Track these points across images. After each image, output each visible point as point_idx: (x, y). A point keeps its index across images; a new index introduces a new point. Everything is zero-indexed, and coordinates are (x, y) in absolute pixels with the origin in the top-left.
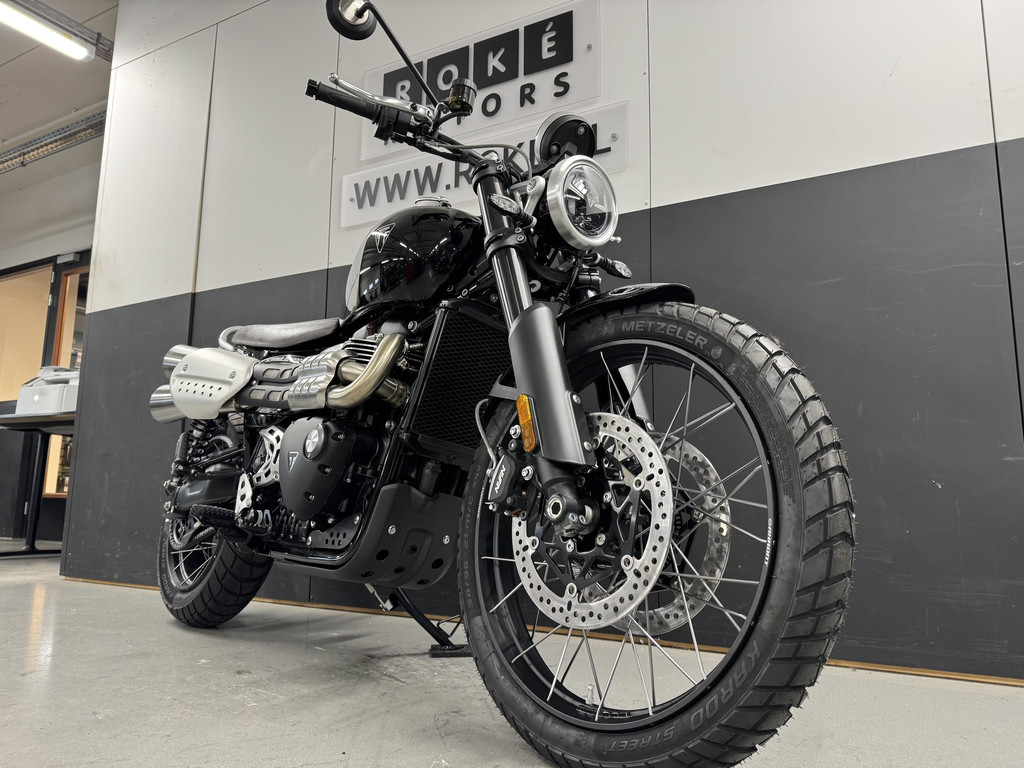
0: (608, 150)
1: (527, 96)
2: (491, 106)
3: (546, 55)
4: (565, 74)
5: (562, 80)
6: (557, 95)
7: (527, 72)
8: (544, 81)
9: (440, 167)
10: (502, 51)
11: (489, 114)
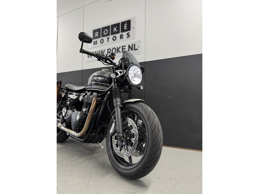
0: (137, 49)
1: (121, 37)
2: (114, 38)
3: (125, 29)
4: (129, 33)
5: (128, 34)
6: (127, 37)
7: (122, 32)
8: (125, 34)
9: (104, 50)
10: (116, 27)
11: (114, 40)
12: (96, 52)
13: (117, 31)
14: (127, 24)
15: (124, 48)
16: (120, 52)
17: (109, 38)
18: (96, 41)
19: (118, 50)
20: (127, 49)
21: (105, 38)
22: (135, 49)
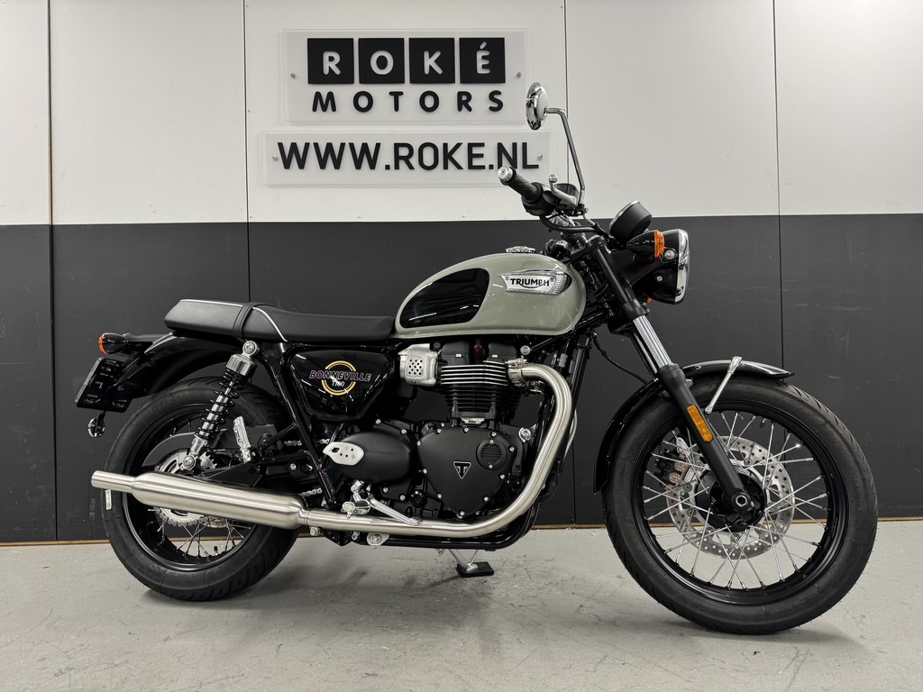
0: (537, 167)
1: (463, 102)
2: (429, 102)
3: (480, 71)
4: (499, 93)
5: (497, 97)
6: (492, 109)
7: (463, 81)
8: (480, 93)
9: (378, 146)
10: (437, 55)
11: (428, 110)
12: (329, 146)
13: (439, 71)
14: (486, 53)
15: (476, 151)
16: (459, 167)
17: (401, 93)
18: (330, 95)
19: (448, 156)
20: (490, 156)
21: (381, 92)
22: (525, 166)
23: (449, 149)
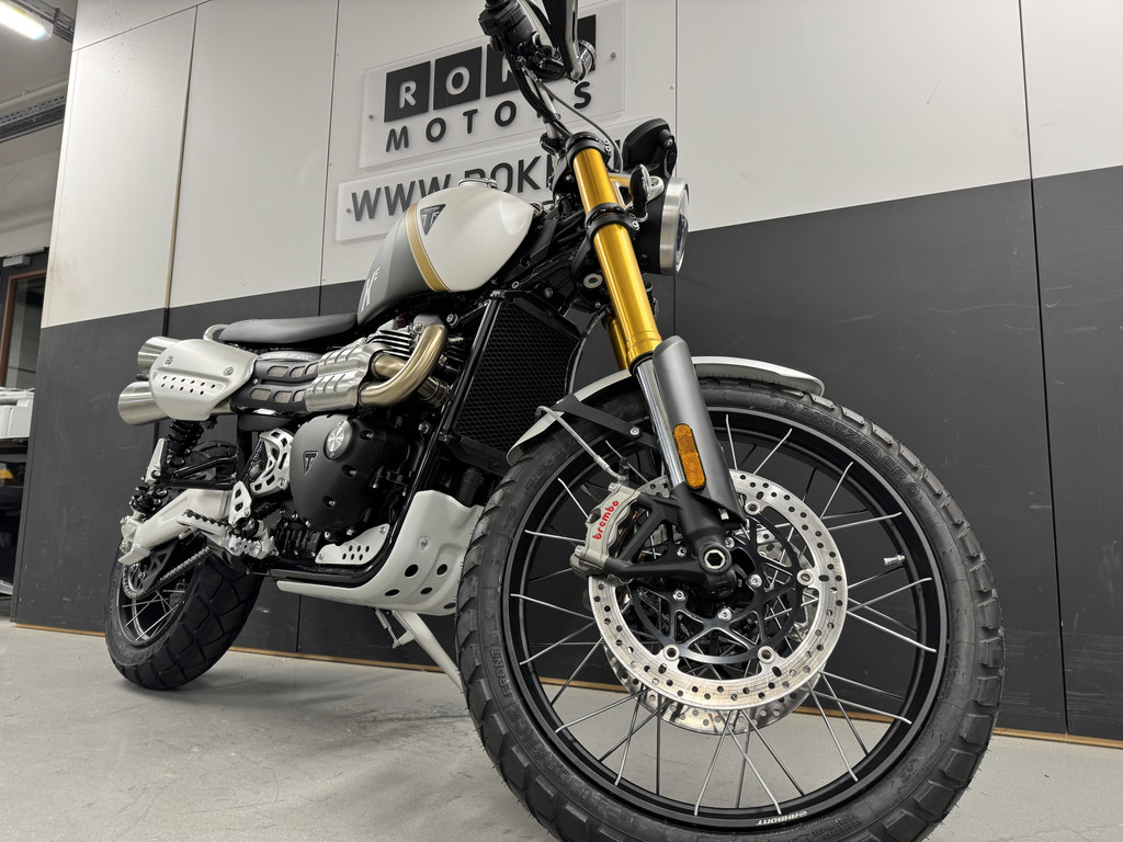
5: (583, 90)
6: (578, 106)
8: (564, 90)
9: (448, 176)
11: (502, 124)
12: (400, 187)
16: (536, 187)
17: (475, 111)
18: (404, 130)
19: (524, 175)
21: (454, 116)
23: (526, 167)
